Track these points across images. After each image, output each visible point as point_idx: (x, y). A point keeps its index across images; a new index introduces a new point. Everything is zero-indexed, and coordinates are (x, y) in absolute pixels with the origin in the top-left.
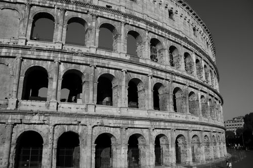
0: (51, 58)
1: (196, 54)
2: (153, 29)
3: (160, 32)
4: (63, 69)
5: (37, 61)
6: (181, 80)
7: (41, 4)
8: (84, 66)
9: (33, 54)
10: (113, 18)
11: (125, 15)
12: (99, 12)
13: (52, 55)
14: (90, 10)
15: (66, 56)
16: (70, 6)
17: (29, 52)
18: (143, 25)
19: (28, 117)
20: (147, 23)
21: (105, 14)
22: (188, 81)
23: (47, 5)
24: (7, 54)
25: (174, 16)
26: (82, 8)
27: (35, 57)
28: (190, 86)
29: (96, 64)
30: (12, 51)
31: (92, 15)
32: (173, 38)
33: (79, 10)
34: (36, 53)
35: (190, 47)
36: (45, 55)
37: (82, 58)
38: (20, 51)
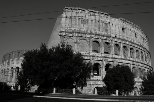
0: (102, 60)
1: (145, 51)
2: (131, 44)
3: (133, 45)
4: (105, 63)
5: (97, 61)
6: (141, 65)
7: (95, 37)
8: (111, 62)
9: (95, 58)
10: (118, 41)
11: (122, 40)
12: (114, 39)
13: (102, 58)
14: (111, 39)
15: (106, 59)
16: (104, 37)
17: (94, 58)
18: (127, 43)
19: (97, 82)
20: (129, 42)
21: (116, 40)
22: (143, 65)
23: (97, 38)
24: (87, 59)
25: (137, 36)
26: (108, 38)
27: (96, 59)
28: (144, 67)
29: (115, 61)
30: (89, 57)
31: (112, 41)
32: (137, 46)
33: (107, 39)
34: (97, 58)
35: (143, 49)
36: (99, 59)
37: (111, 59)
38: (91, 57)
